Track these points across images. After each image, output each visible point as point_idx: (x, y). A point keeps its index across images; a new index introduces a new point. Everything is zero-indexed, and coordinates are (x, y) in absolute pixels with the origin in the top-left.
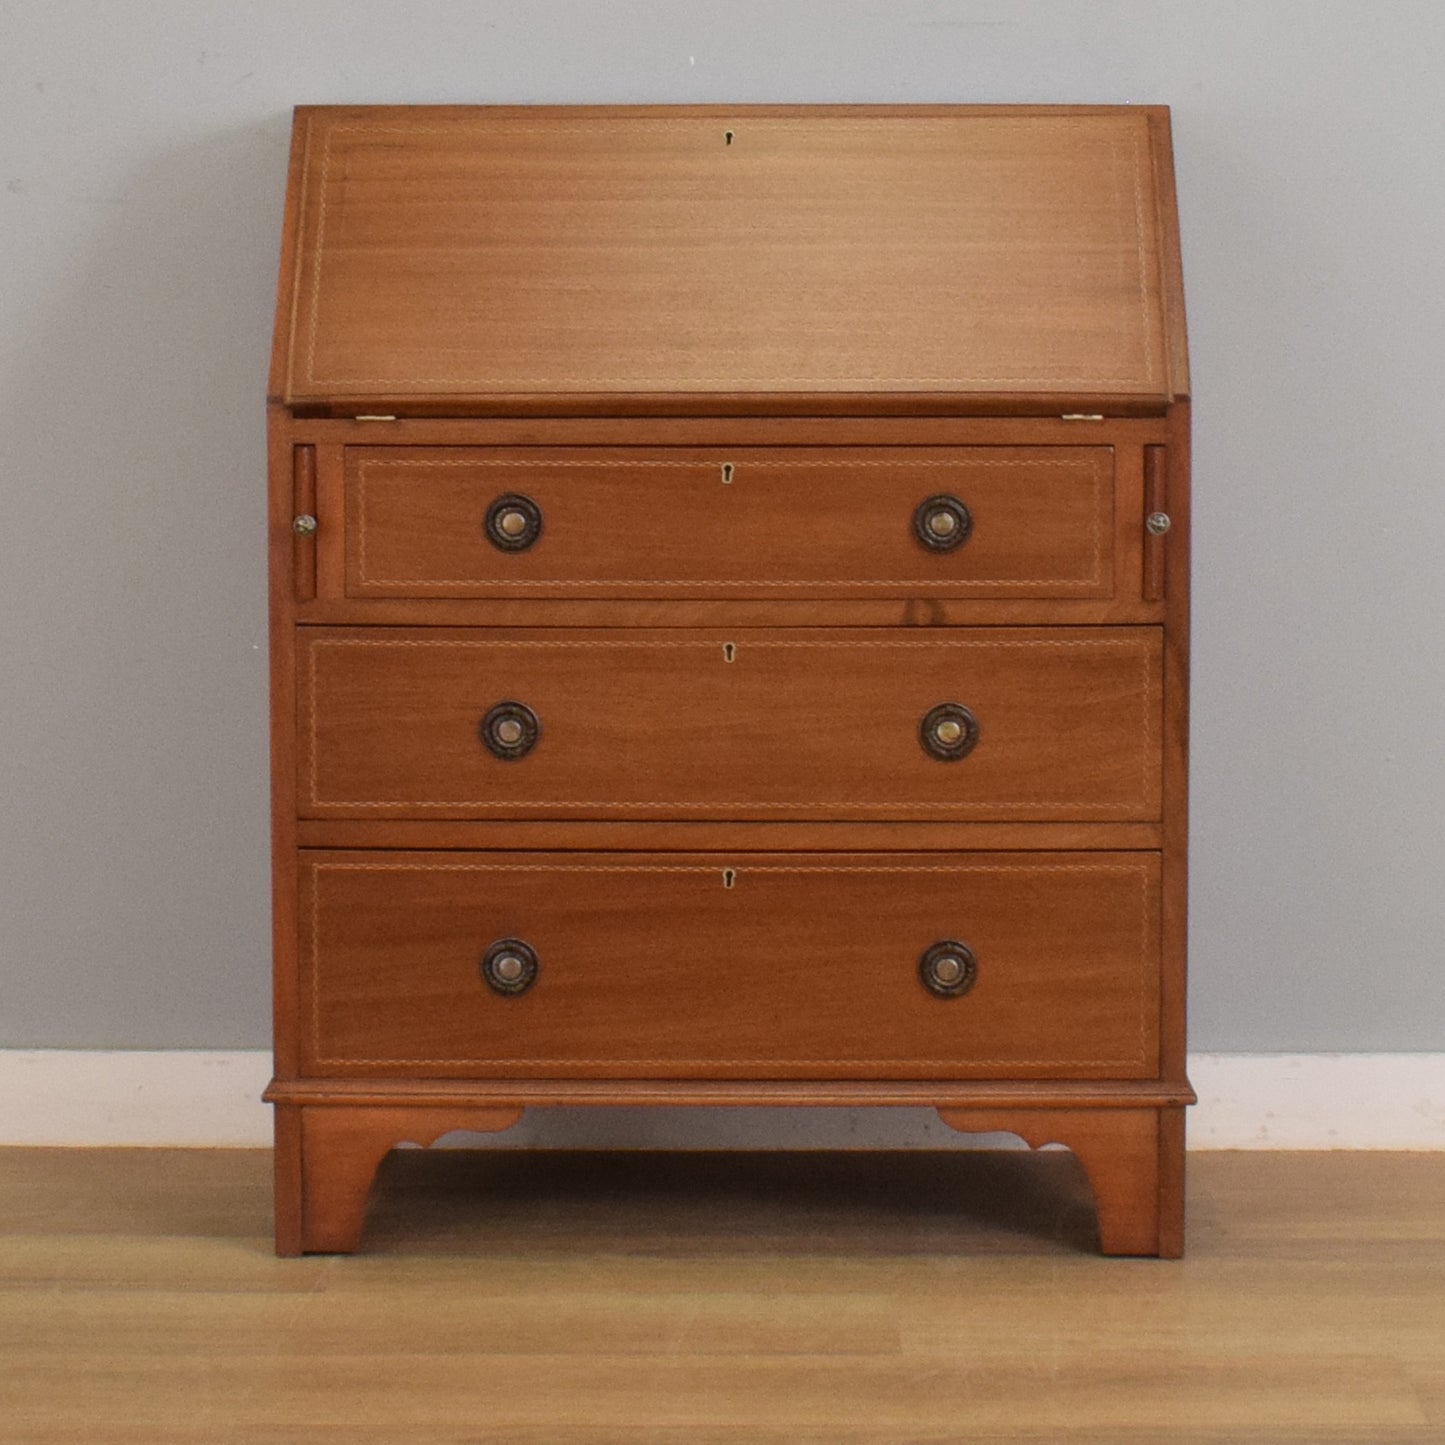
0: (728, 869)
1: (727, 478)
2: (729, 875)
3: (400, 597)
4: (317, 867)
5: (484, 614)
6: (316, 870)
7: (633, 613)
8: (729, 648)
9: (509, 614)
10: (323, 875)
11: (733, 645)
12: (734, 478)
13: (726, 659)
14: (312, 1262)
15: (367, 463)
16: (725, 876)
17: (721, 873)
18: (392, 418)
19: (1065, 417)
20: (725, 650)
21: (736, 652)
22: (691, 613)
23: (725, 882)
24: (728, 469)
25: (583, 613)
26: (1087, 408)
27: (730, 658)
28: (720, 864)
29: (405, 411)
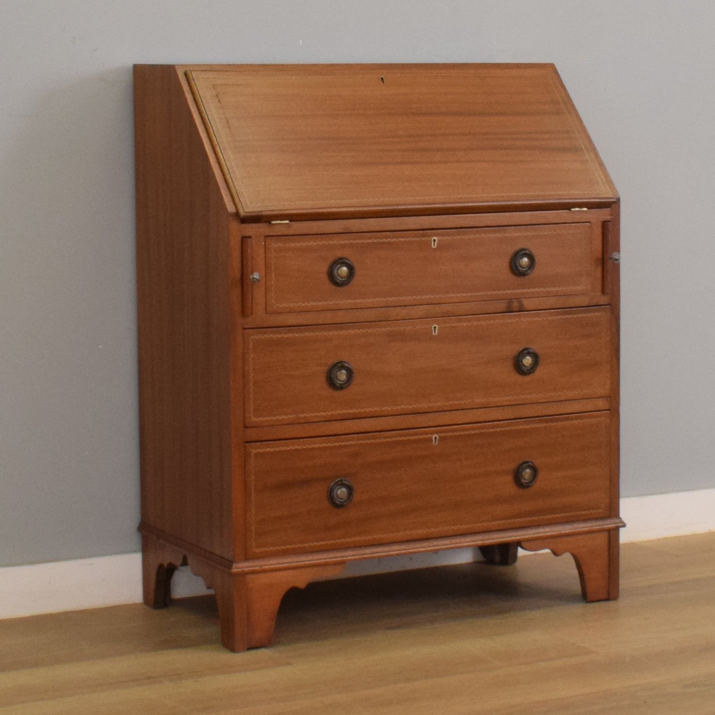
0: (435, 435)
1: (434, 245)
2: (436, 438)
3: (291, 311)
4: (254, 451)
5: (328, 318)
6: (253, 453)
7: (394, 312)
8: (435, 328)
9: (340, 317)
10: (256, 455)
11: (436, 326)
12: (437, 245)
13: (433, 332)
14: (253, 653)
15: (275, 245)
16: (434, 439)
17: (432, 437)
18: (287, 222)
19: (572, 209)
20: (433, 329)
21: (438, 330)
22: (420, 311)
23: (434, 442)
24: (435, 240)
25: (372, 314)
26: (580, 205)
27: (435, 332)
28: (433, 433)
29: (293, 218)
